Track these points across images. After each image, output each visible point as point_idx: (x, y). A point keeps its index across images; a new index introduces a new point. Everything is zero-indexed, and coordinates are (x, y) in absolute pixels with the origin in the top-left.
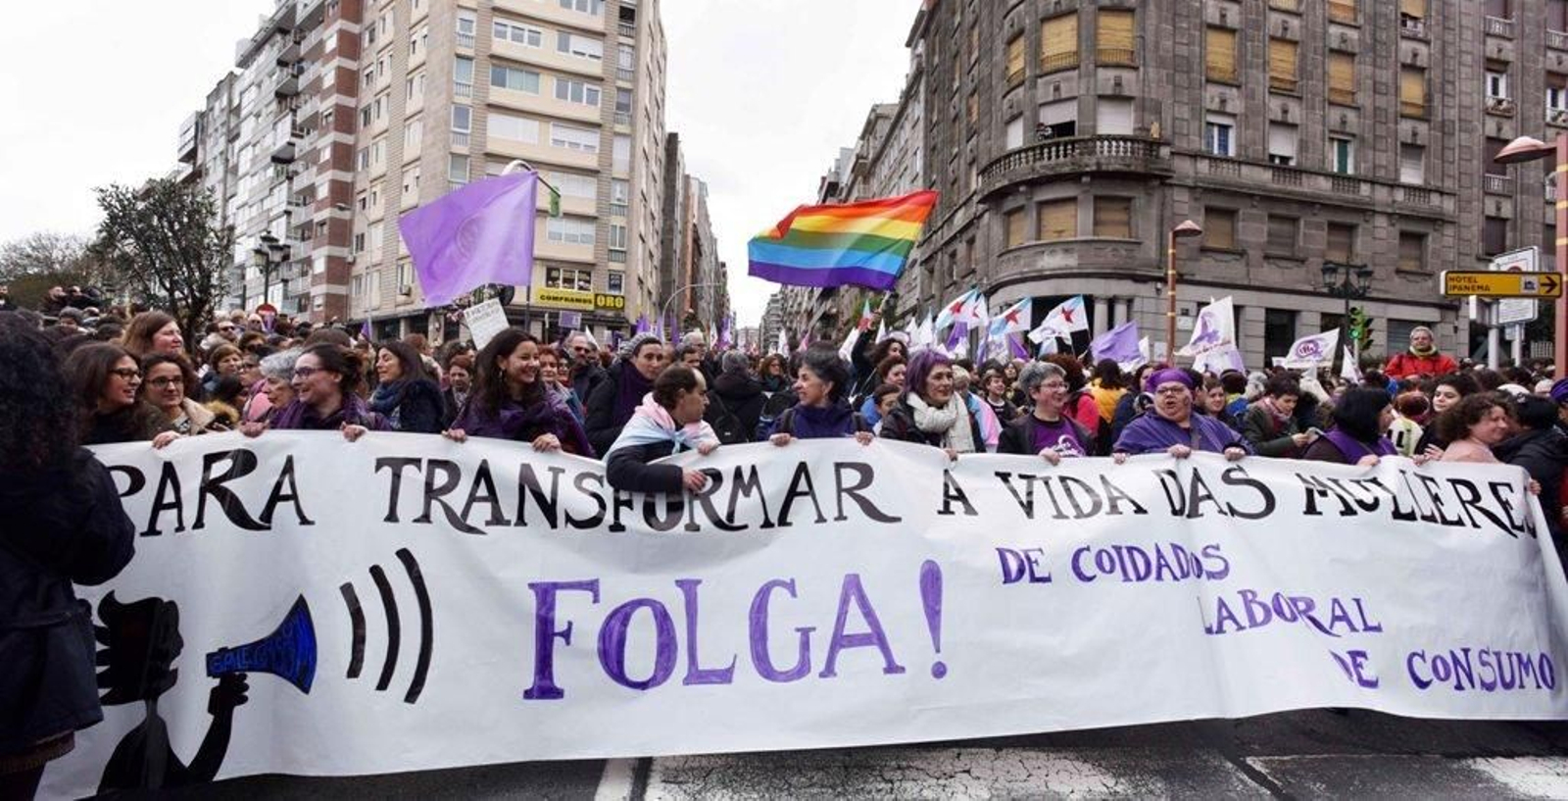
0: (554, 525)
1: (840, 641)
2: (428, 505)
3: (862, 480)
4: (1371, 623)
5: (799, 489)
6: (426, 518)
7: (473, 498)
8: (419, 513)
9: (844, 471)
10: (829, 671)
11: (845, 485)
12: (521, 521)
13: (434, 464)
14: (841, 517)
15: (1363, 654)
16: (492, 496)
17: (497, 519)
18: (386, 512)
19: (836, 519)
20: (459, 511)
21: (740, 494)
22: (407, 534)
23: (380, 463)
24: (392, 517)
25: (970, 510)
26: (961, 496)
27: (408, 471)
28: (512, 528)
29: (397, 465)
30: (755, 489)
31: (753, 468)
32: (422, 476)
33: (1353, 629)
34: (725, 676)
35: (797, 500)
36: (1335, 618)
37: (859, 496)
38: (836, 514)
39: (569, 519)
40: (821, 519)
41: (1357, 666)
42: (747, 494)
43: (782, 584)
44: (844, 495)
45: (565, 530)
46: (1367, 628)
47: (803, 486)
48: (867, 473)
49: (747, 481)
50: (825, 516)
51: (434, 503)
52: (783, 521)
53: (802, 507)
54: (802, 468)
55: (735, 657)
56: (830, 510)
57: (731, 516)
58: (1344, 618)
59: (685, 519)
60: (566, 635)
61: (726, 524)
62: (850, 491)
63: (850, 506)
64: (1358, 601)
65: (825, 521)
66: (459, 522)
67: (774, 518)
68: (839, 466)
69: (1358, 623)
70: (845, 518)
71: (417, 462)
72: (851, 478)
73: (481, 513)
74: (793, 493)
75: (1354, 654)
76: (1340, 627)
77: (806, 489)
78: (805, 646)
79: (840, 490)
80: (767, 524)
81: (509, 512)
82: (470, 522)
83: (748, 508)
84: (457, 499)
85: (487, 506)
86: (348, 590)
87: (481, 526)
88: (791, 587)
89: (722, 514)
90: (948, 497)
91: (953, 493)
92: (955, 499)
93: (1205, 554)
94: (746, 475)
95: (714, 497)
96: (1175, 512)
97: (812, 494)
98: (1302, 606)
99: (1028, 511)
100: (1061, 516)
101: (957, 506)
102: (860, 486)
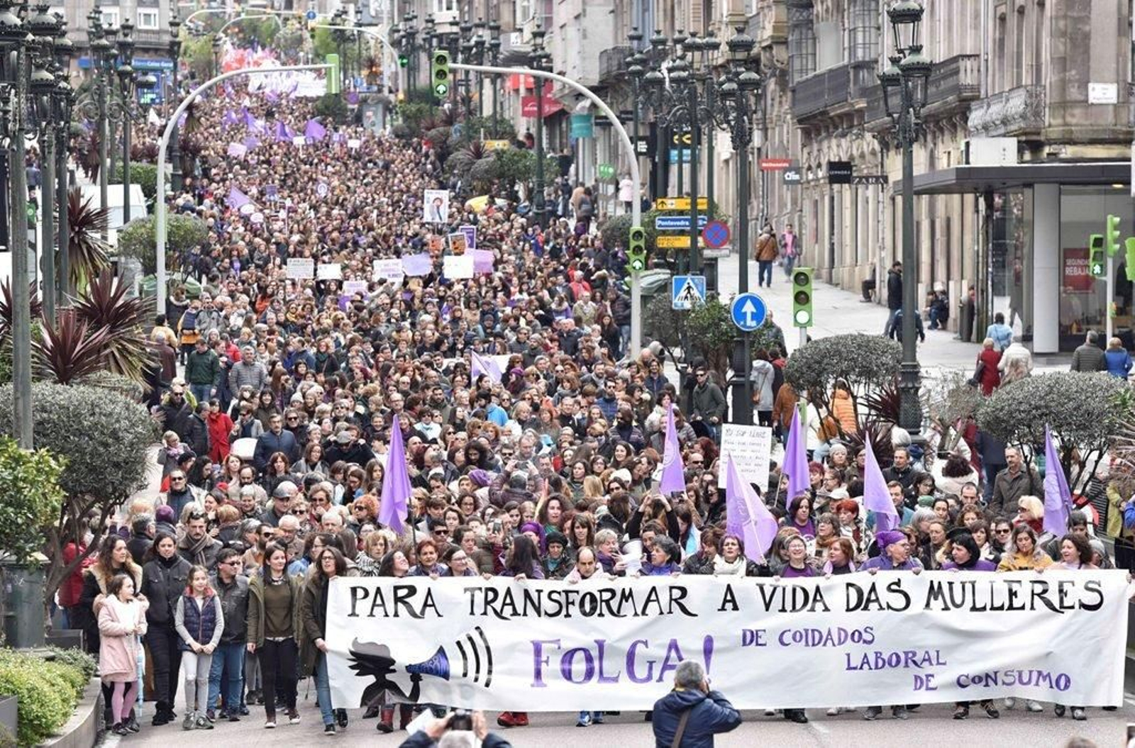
0: (540, 616)
1: (666, 667)
2: (486, 608)
3: (681, 595)
4: (941, 661)
5: (651, 598)
6: (485, 613)
7: (504, 604)
8: (483, 611)
9: (673, 590)
10: (660, 679)
11: (673, 597)
12: (525, 614)
13: (488, 589)
14: (670, 612)
15: (932, 676)
16: (512, 604)
17: (515, 613)
18: (470, 611)
19: (668, 614)
20: (499, 611)
21: (624, 600)
22: (478, 620)
23: (466, 590)
24: (472, 613)
25: (735, 608)
26: (733, 601)
27: (477, 593)
28: (521, 617)
29: (472, 590)
30: (630, 598)
31: (631, 589)
32: (483, 595)
33: (931, 664)
34: (616, 680)
35: (650, 604)
36: (924, 660)
37: (679, 602)
39: (546, 613)
40: (662, 613)
41: (928, 680)
42: (627, 601)
43: (642, 642)
44: (673, 602)
45: (544, 618)
46: (938, 663)
47: (653, 597)
48: (684, 592)
49: (627, 596)
50: (663, 611)
51: (489, 607)
52: (644, 613)
53: (653, 606)
54: (654, 589)
55: (620, 672)
56: (666, 610)
57: (619, 610)
58: (929, 660)
59: (598, 611)
60: (547, 662)
61: (617, 614)
62: (676, 600)
63: (675, 606)
64: (938, 652)
66: (499, 615)
67: (639, 612)
68: (671, 588)
69: (934, 662)
70: (672, 613)
71: (480, 589)
72: (677, 594)
73: (508, 611)
74: (648, 600)
75: (928, 676)
76: (926, 664)
77: (656, 599)
78: (651, 668)
79: (671, 599)
80: (636, 614)
81: (520, 610)
82: (504, 615)
83: (627, 607)
84: (498, 605)
85: (511, 607)
86: (459, 643)
87: (508, 616)
88: (646, 643)
89: (615, 610)
90: (725, 601)
91: (729, 598)
92: (729, 601)
93: (866, 631)
94: (627, 592)
95: (611, 602)
96: (848, 610)
97: (658, 600)
98: (910, 655)
99: (767, 607)
100: (783, 610)
101: (729, 606)
102: (681, 598)
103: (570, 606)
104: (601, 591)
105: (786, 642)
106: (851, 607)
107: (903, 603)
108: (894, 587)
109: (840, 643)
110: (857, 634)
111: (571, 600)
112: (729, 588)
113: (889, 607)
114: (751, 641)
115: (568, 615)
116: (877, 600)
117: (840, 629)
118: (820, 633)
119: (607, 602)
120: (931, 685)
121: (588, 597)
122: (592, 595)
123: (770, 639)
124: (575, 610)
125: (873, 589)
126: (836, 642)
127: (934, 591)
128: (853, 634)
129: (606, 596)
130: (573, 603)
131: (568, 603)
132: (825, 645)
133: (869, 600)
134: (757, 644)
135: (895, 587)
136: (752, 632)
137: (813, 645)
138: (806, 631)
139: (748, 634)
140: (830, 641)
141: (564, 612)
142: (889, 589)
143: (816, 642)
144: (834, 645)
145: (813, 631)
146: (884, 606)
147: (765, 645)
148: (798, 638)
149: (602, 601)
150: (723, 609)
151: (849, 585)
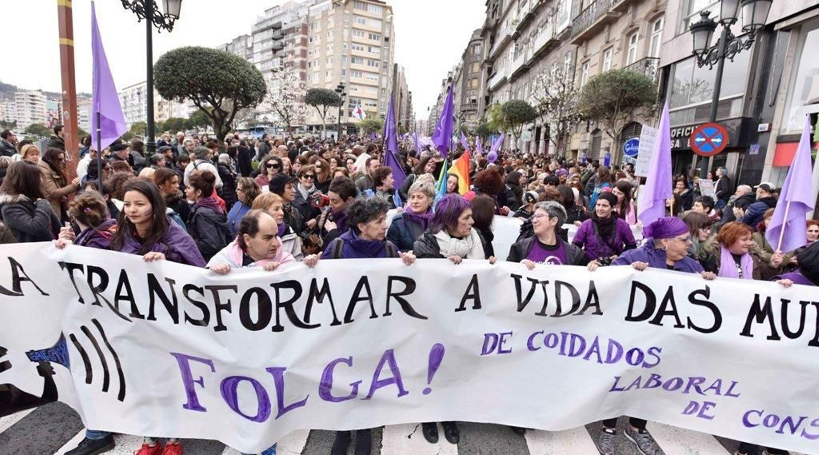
0: (176, 321)
1: (376, 385)
3: (406, 289)
5: (360, 296)
9: (394, 282)
10: (369, 397)
11: (393, 291)
14: (388, 313)
15: (714, 404)
19: (384, 315)
21: (315, 299)
25: (479, 308)
26: (476, 297)
30: (326, 296)
31: (326, 280)
35: (359, 304)
36: (711, 388)
37: (402, 299)
38: (385, 312)
40: (374, 316)
41: (705, 408)
42: (320, 300)
43: (344, 360)
44: (392, 298)
46: (728, 394)
47: (363, 293)
48: (410, 285)
49: (320, 292)
50: (377, 313)
52: (348, 319)
53: (361, 308)
54: (364, 281)
55: (308, 396)
56: (380, 309)
57: (307, 318)
58: (718, 389)
59: (272, 322)
61: (303, 324)
62: (396, 296)
63: (394, 304)
64: (734, 383)
65: (376, 316)
67: (341, 318)
68: (391, 279)
70: (390, 314)
72: (398, 287)
74: (355, 299)
75: (707, 404)
76: (711, 392)
77: (367, 296)
78: (355, 392)
79: (389, 294)
80: (336, 322)
83: (321, 312)
88: (349, 361)
89: (301, 317)
90: (467, 296)
91: (472, 292)
92: (471, 297)
93: (650, 352)
94: (320, 286)
95: (294, 304)
96: (629, 318)
97: (370, 298)
98: (696, 381)
99: (521, 307)
100: (543, 313)
101: (470, 303)
102: (404, 293)
103: (224, 312)
104: (277, 286)
105: (535, 347)
106: (634, 315)
107: (710, 322)
108: (698, 297)
109: (609, 360)
110: (636, 354)
111: (223, 301)
112: (475, 280)
113: (690, 324)
114: (493, 348)
115: (220, 327)
116: (674, 313)
117: (612, 342)
118: (583, 340)
119: (288, 306)
120: (706, 413)
121: (254, 297)
122: (262, 294)
123: (516, 343)
124: (232, 318)
125: (670, 295)
126: (604, 357)
127: (759, 311)
128: (630, 353)
129: (287, 294)
130: (228, 307)
131: (219, 307)
132: (587, 357)
133: (662, 312)
134: (500, 352)
135: (701, 298)
136: (496, 337)
137: (571, 355)
138: (564, 335)
139: (492, 339)
140: (594, 356)
141: (213, 322)
142: (692, 298)
143: (575, 352)
144: (600, 361)
145: (573, 336)
146: (684, 322)
147: (510, 351)
148: (551, 342)
149: (279, 305)
150: (462, 308)
151: (636, 284)
